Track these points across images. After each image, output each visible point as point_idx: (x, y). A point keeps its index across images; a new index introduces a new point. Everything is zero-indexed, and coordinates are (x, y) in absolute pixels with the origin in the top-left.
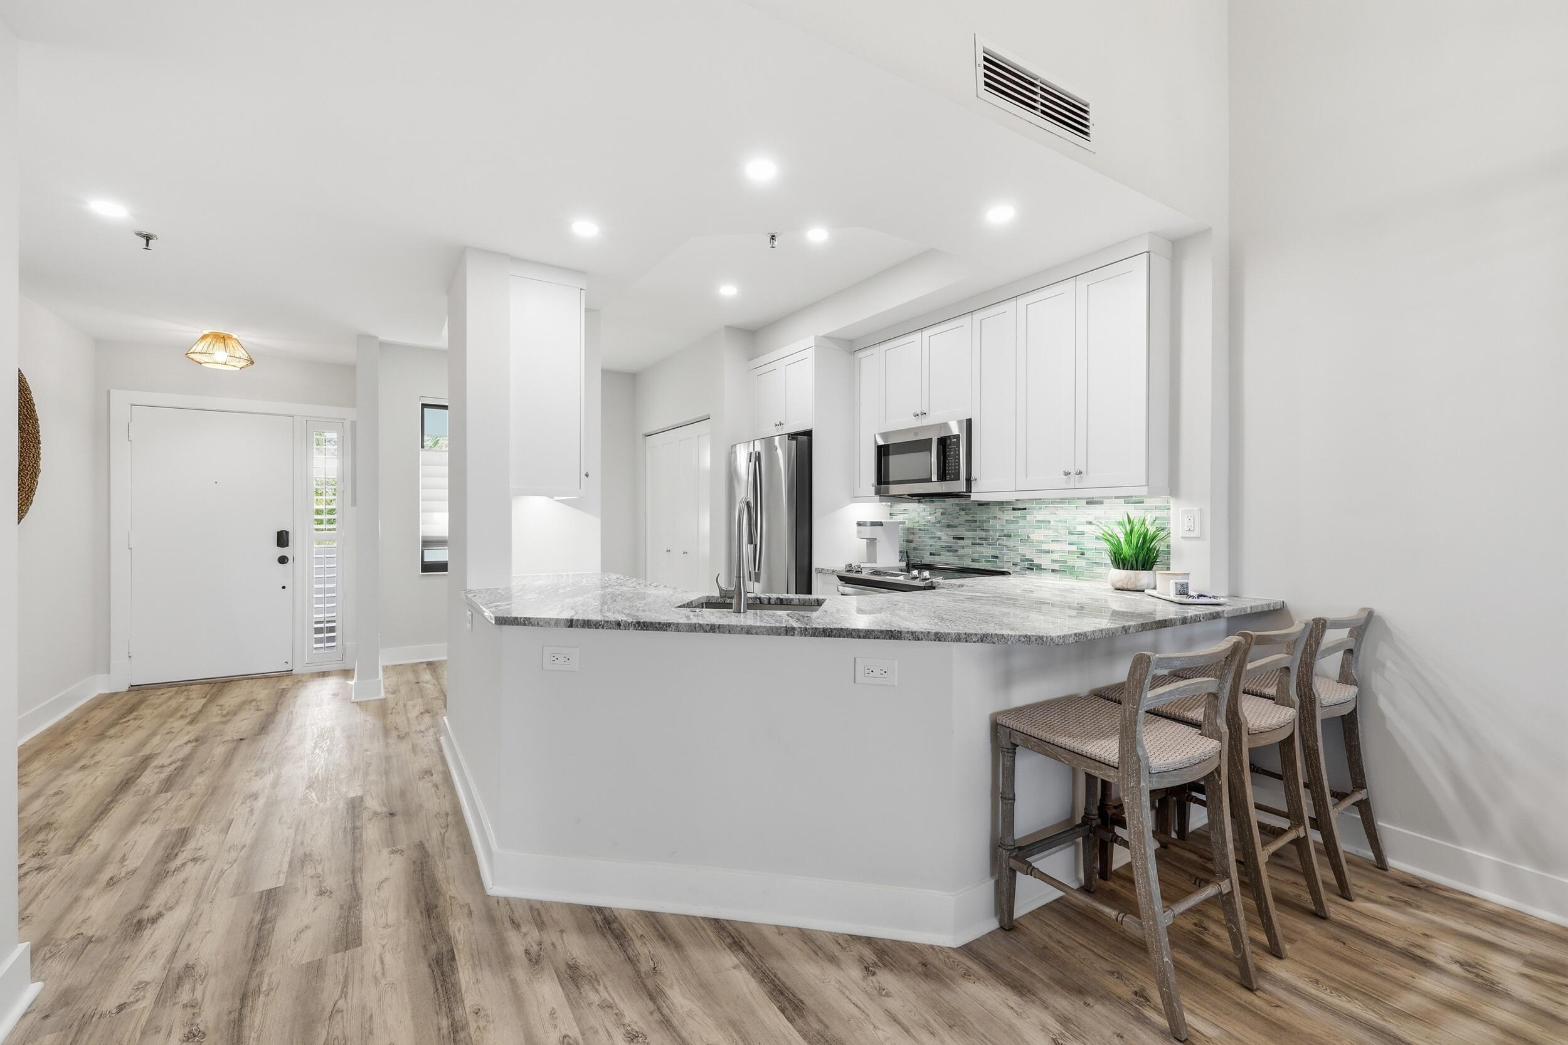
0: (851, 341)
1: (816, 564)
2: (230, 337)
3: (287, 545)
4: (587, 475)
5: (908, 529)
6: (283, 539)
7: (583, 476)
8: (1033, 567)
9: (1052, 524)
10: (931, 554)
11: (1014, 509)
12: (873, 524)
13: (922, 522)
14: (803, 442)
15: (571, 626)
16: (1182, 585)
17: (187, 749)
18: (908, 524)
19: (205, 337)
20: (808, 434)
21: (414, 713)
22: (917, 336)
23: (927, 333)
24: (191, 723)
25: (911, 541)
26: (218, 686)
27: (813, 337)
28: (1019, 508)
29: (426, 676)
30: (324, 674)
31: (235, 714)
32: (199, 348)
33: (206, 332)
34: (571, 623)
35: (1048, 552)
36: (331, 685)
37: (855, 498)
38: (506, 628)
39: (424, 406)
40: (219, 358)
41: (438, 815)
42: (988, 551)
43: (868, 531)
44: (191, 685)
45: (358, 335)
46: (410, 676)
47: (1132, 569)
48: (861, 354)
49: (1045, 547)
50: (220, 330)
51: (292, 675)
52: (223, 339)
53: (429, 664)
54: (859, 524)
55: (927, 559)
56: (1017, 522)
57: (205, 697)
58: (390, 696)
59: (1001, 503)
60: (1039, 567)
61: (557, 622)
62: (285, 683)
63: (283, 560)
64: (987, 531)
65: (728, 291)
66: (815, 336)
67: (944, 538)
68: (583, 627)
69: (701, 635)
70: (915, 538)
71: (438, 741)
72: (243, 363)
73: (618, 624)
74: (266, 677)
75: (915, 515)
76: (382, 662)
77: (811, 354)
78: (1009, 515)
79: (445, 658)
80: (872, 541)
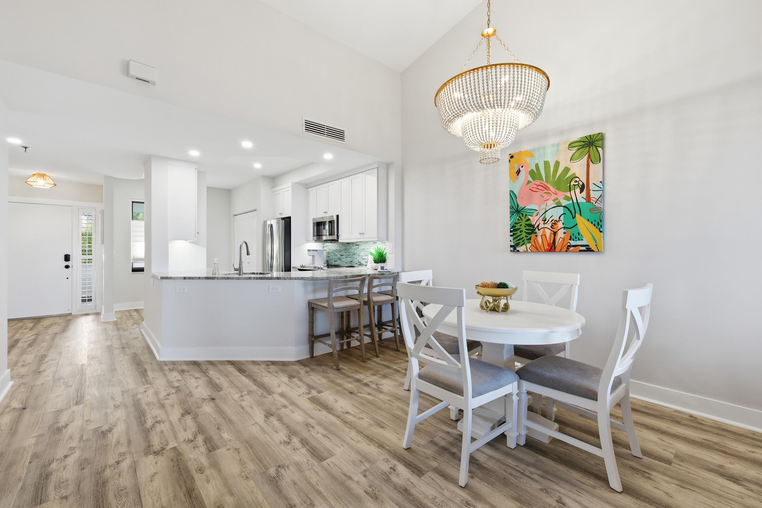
0: (306, 184)
1: (292, 266)
2: (46, 175)
3: (69, 261)
4: (198, 233)
5: (328, 252)
6: (67, 258)
7: (197, 234)
8: (361, 264)
9: (365, 250)
10: (335, 261)
11: (356, 245)
12: (313, 250)
13: (332, 250)
14: (287, 221)
15: (185, 279)
16: (382, 267)
17: (33, 337)
18: (328, 250)
19: (34, 175)
20: (290, 218)
21: (129, 324)
22: (336, 182)
23: (340, 181)
24: (31, 330)
25: (329, 257)
26: (38, 320)
27: (291, 183)
28: (357, 244)
29: (135, 314)
30: (87, 314)
31: (50, 327)
32: (31, 179)
33: (35, 173)
34: (185, 278)
35: (364, 259)
36: (90, 318)
37: (308, 241)
38: (164, 280)
39: (133, 202)
40: (40, 183)
41: (141, 347)
42: (349, 259)
43: (311, 253)
44: (24, 319)
45: (105, 176)
46: (127, 314)
47: (378, 263)
48: (310, 189)
49: (364, 257)
50: (42, 172)
51: (71, 315)
52: (43, 176)
53: (136, 310)
54: (308, 250)
55: (334, 263)
56: (357, 249)
57: (33, 323)
58: (118, 320)
59: (353, 243)
60: (362, 264)
61: (180, 278)
62: (69, 318)
63: (67, 267)
64: (349, 252)
65: (258, 166)
66: (292, 183)
67: (338, 255)
68: (188, 279)
69: (224, 280)
70: (330, 255)
71: (140, 331)
72: (52, 186)
73: (200, 278)
74: (60, 316)
75: (330, 247)
76: (114, 310)
77: (290, 188)
78: (355, 247)
79: (143, 308)
80: (313, 256)
